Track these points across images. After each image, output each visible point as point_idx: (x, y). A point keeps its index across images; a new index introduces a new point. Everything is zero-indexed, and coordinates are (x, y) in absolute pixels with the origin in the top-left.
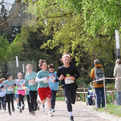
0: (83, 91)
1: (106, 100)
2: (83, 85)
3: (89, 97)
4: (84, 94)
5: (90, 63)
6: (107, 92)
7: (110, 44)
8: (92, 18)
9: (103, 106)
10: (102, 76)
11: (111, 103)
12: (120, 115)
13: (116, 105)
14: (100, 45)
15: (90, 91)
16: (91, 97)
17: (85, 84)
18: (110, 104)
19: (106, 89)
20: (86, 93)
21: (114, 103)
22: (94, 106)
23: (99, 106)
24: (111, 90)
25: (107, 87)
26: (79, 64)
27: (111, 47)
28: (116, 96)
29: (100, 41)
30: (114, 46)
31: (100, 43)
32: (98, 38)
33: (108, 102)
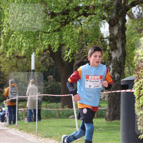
1: (18, 117)
3: (2, 114)
5: (5, 82)
6: (19, 109)
7: (26, 65)
8: (11, 40)
10: (16, 95)
11: (22, 120)
12: (28, 131)
13: (26, 122)
15: (4, 109)
16: (4, 114)
18: (21, 121)
19: (18, 107)
21: (24, 120)
22: (5, 122)
23: (10, 123)
24: (23, 108)
25: (20, 105)
27: (27, 68)
28: (27, 113)
29: (16, 62)
30: (29, 67)
31: (16, 64)
32: (15, 59)
33: (19, 119)
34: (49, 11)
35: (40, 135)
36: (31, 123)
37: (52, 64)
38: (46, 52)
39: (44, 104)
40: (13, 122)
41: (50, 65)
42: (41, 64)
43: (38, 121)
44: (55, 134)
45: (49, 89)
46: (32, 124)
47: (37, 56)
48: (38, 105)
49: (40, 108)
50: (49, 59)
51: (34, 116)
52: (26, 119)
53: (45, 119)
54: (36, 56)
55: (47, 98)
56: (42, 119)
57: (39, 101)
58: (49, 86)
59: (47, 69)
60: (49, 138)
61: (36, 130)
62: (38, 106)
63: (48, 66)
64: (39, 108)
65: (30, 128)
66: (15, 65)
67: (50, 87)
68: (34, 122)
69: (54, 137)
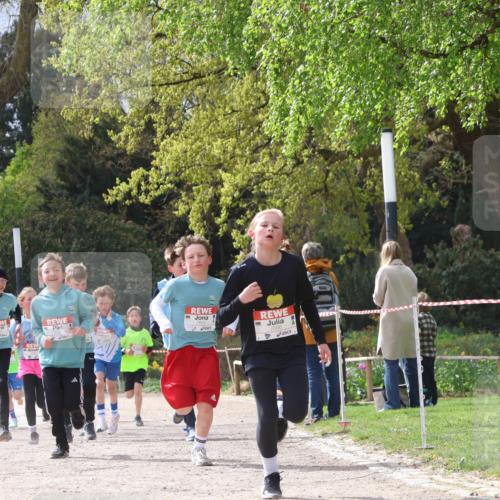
1: (345, 390)
6: (347, 360)
7: (361, 184)
9: (334, 412)
10: (332, 302)
11: (362, 402)
12: (392, 446)
13: (381, 407)
14: (326, 188)
18: (358, 404)
19: (343, 349)
21: (372, 400)
23: (318, 413)
24: (364, 355)
25: (347, 342)
27: (365, 196)
28: (379, 375)
29: (323, 174)
30: (376, 194)
31: (325, 182)
32: (318, 163)
33: (349, 398)
35: (440, 458)
36: (398, 411)
38: (438, 130)
39: (443, 338)
40: (329, 409)
41: (454, 184)
42: (422, 179)
43: (425, 405)
45: (461, 277)
46: (406, 416)
47: (404, 149)
48: (421, 341)
49: (430, 352)
50: (451, 159)
51: (407, 384)
52: (378, 396)
53: (453, 396)
54: (400, 147)
55: (453, 313)
56: (441, 396)
57: (425, 326)
58: (458, 265)
59: (445, 198)
61: (424, 439)
62: (422, 347)
63: (450, 186)
64: (427, 355)
65: (398, 433)
66: (320, 186)
67: (465, 270)
68: (409, 409)
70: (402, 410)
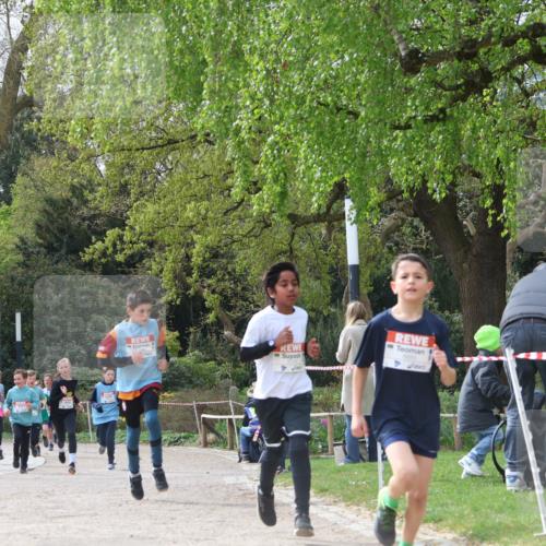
0: (228, 413)
2: (227, 389)
3: (247, 433)
4: (230, 420)
7: (325, 248)
8: (266, 155)
11: (323, 456)
12: (350, 499)
14: (291, 250)
17: (233, 388)
18: (318, 458)
20: (237, 420)
21: (333, 453)
24: (325, 411)
26: (217, 318)
27: (329, 259)
28: (340, 430)
29: (289, 237)
30: (339, 256)
31: (290, 244)
34: (401, 47)
37: (422, 242)
38: (400, 197)
41: (414, 249)
42: (383, 243)
44: (453, 508)
46: (364, 471)
50: (411, 225)
52: (339, 451)
60: (431, 525)
65: (357, 486)
66: (285, 248)
69: (450, 522)
70: (361, 464)
